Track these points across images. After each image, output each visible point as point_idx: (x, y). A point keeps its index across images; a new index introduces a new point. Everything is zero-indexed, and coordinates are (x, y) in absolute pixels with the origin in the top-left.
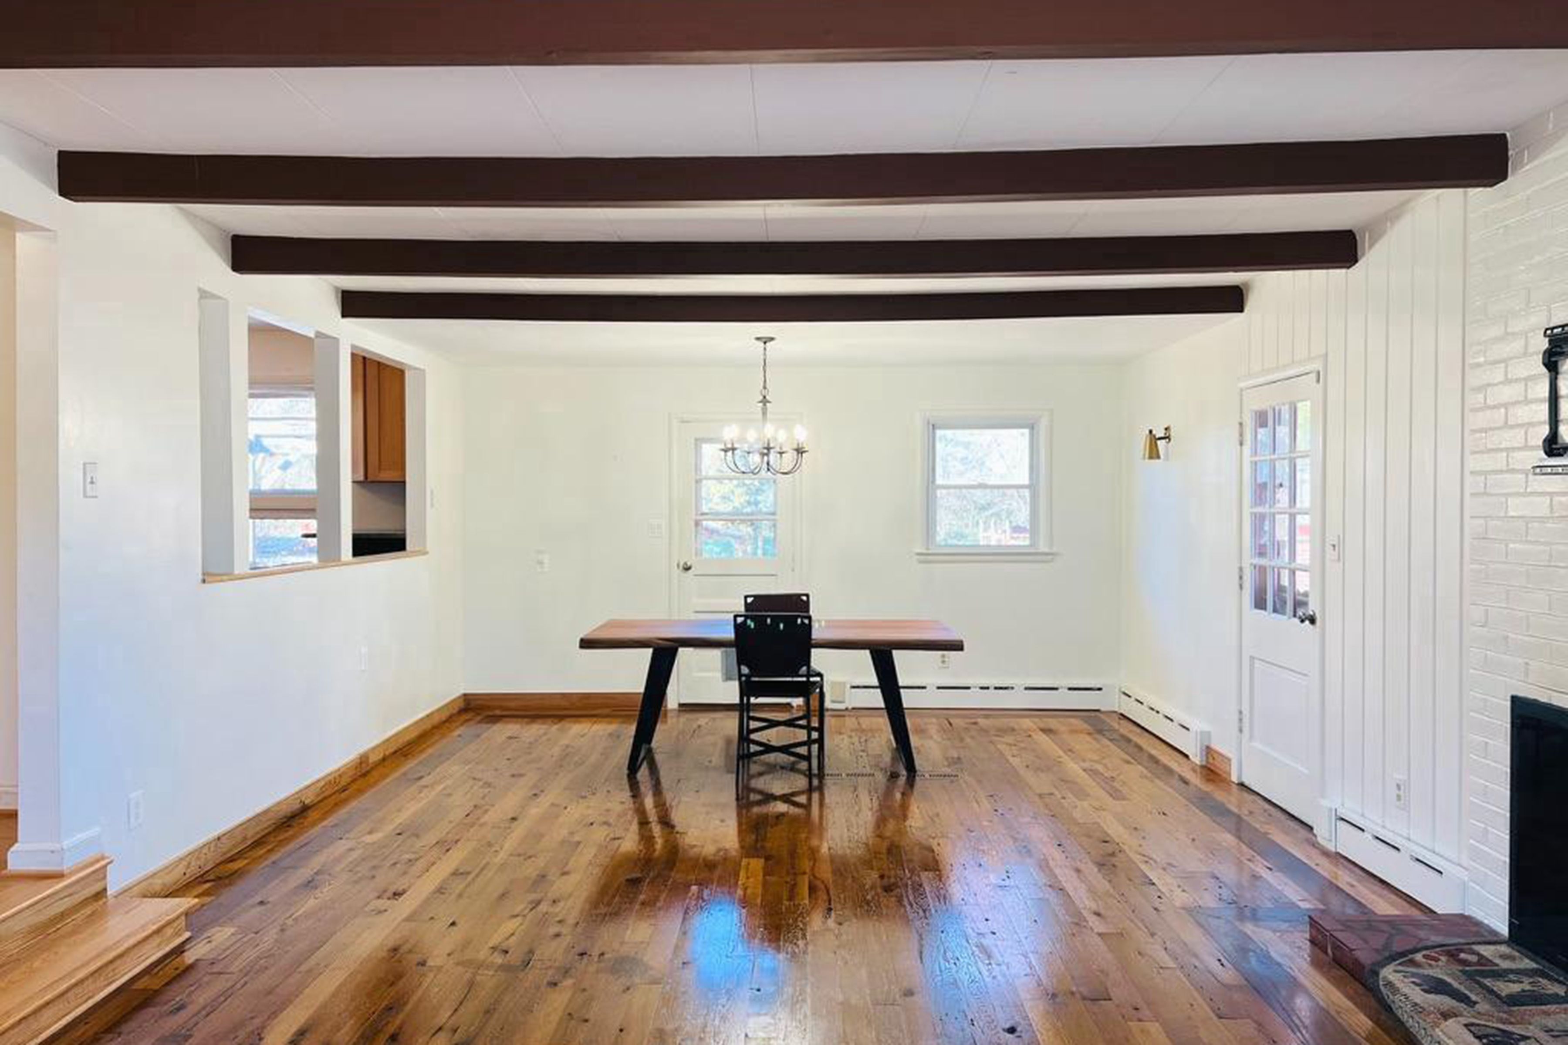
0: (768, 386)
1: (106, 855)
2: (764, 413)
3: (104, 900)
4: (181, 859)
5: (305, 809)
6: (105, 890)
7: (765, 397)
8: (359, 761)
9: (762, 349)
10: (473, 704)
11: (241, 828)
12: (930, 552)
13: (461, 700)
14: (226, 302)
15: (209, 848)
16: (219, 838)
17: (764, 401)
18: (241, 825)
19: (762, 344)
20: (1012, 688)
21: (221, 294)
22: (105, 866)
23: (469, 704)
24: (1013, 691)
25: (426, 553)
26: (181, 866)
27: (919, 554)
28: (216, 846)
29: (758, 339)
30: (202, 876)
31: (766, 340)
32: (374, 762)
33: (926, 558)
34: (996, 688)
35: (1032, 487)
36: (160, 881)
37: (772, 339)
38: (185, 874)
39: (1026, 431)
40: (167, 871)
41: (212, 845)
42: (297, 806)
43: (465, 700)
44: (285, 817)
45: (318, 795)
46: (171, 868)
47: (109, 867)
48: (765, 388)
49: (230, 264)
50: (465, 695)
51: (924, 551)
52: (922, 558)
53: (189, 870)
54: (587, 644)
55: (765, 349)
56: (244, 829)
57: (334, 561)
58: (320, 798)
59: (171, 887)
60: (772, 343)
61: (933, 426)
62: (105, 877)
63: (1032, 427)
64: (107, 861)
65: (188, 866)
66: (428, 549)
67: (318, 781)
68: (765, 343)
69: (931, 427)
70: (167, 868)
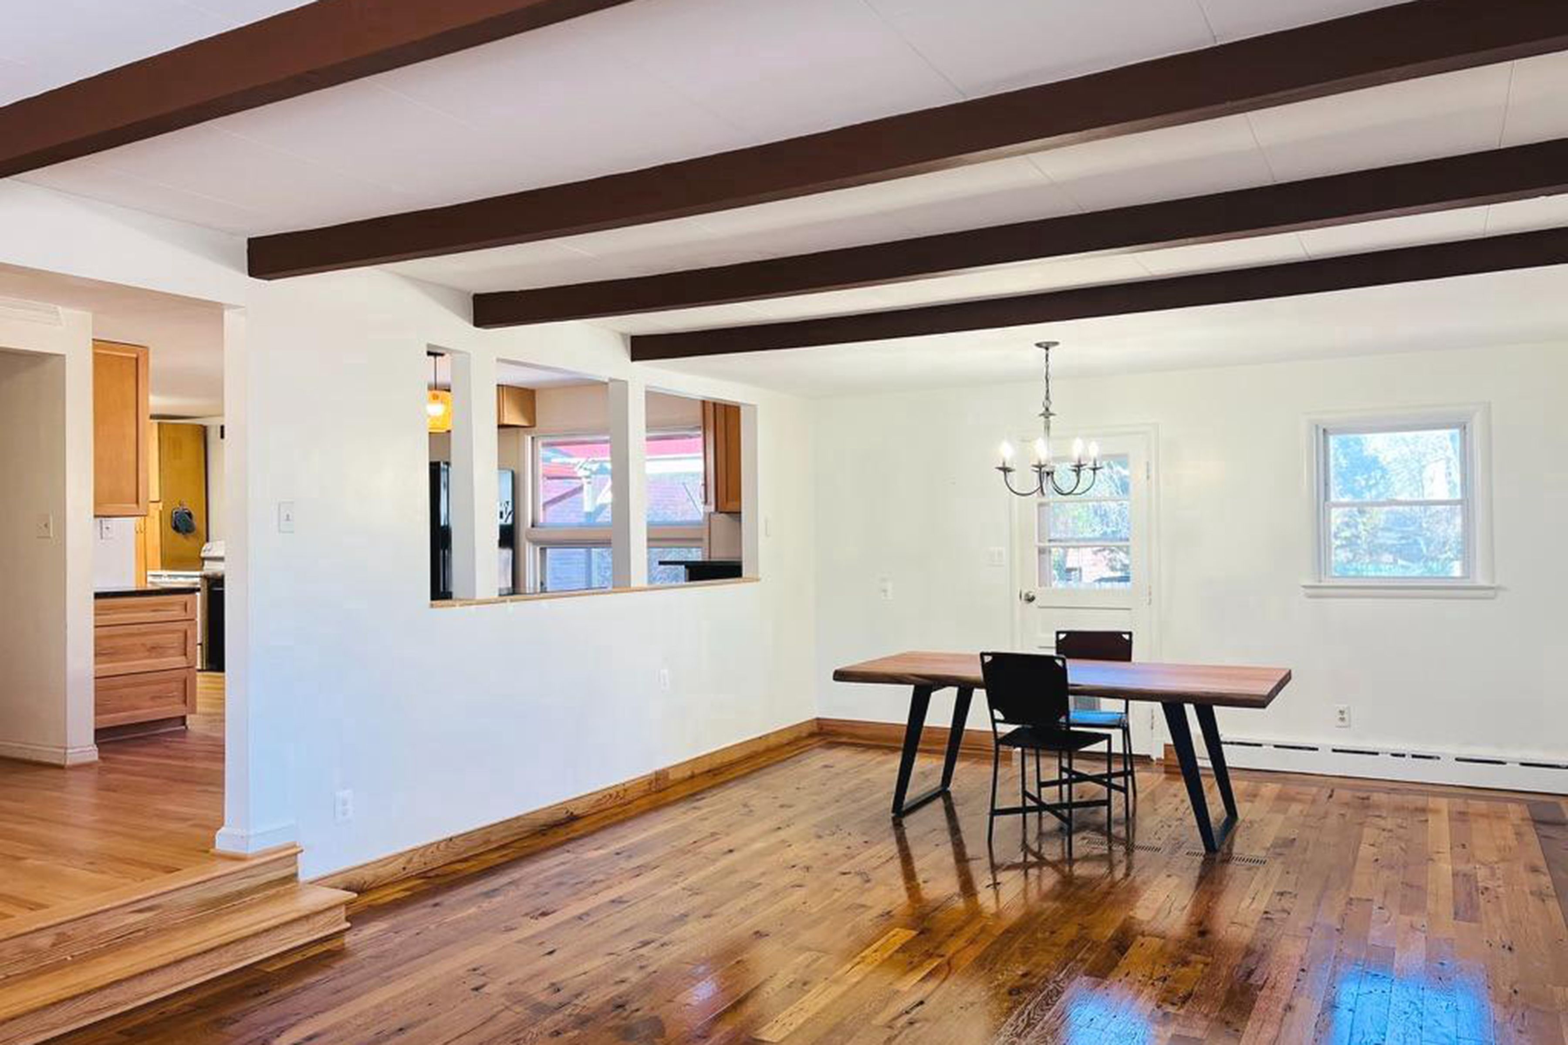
0: (1051, 398)
1: (298, 844)
2: (1048, 428)
3: (294, 884)
4: (401, 855)
5: (573, 818)
6: (295, 875)
7: (1047, 409)
8: (653, 777)
9: (1044, 356)
10: (826, 728)
11: (482, 832)
12: (1322, 584)
13: (815, 724)
14: (469, 354)
15: (438, 848)
16: (451, 839)
17: (1047, 414)
18: (483, 828)
19: (1044, 351)
20: (1438, 758)
21: (459, 348)
22: (296, 854)
23: (821, 729)
24: (1439, 761)
25: (758, 580)
26: (400, 860)
27: (1305, 587)
28: (447, 846)
29: (1039, 345)
30: (425, 872)
31: (1047, 346)
32: (675, 780)
33: (1316, 592)
34: (1414, 756)
35: (1466, 503)
36: (372, 872)
37: (1056, 344)
38: (404, 869)
39: (1456, 431)
40: (380, 864)
41: (442, 844)
42: (562, 815)
43: (818, 724)
44: (544, 825)
45: (593, 807)
46: (387, 861)
47: (299, 855)
48: (1047, 398)
49: (472, 317)
50: (818, 719)
51: (1317, 584)
52: (1309, 591)
53: (410, 866)
54: (841, 676)
55: (1047, 356)
56: (489, 833)
57: (626, 587)
58: (594, 811)
59: (387, 878)
60: (1056, 347)
61: (1324, 430)
62: (295, 863)
63: (1464, 428)
64: (298, 850)
65: (410, 861)
66: (760, 576)
67: (596, 793)
68: (1047, 349)
69: (1321, 431)
70: (380, 861)
